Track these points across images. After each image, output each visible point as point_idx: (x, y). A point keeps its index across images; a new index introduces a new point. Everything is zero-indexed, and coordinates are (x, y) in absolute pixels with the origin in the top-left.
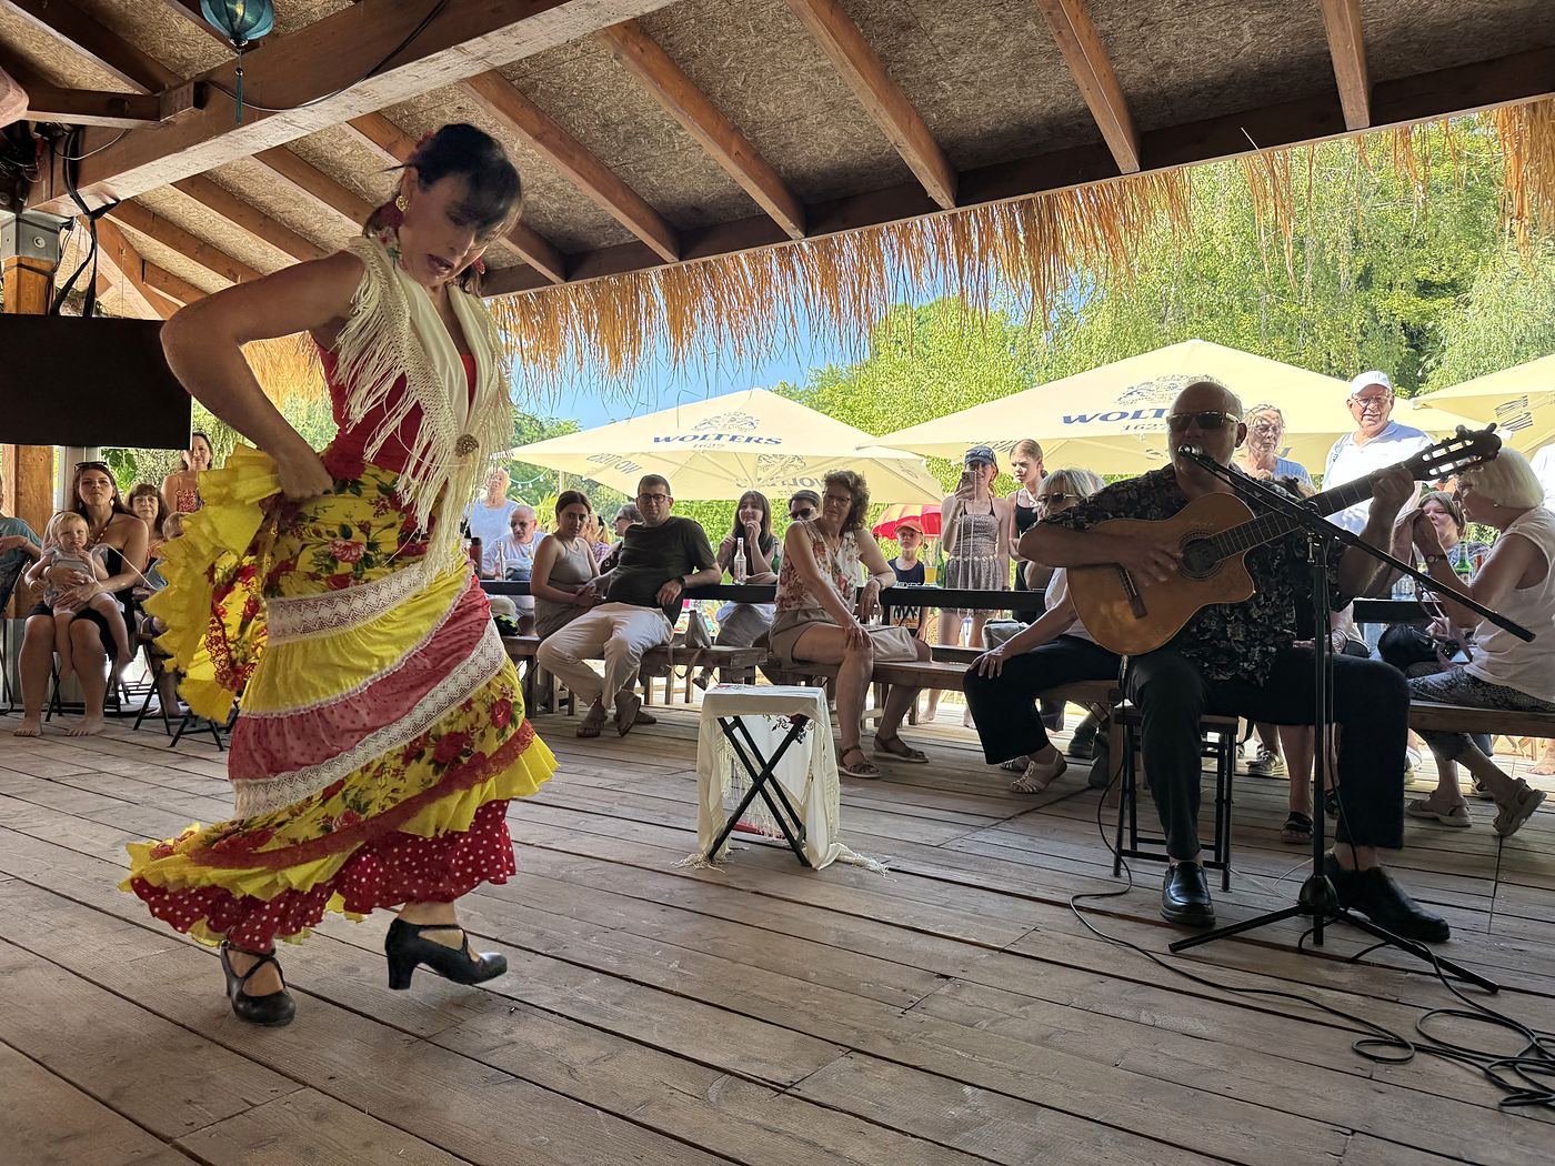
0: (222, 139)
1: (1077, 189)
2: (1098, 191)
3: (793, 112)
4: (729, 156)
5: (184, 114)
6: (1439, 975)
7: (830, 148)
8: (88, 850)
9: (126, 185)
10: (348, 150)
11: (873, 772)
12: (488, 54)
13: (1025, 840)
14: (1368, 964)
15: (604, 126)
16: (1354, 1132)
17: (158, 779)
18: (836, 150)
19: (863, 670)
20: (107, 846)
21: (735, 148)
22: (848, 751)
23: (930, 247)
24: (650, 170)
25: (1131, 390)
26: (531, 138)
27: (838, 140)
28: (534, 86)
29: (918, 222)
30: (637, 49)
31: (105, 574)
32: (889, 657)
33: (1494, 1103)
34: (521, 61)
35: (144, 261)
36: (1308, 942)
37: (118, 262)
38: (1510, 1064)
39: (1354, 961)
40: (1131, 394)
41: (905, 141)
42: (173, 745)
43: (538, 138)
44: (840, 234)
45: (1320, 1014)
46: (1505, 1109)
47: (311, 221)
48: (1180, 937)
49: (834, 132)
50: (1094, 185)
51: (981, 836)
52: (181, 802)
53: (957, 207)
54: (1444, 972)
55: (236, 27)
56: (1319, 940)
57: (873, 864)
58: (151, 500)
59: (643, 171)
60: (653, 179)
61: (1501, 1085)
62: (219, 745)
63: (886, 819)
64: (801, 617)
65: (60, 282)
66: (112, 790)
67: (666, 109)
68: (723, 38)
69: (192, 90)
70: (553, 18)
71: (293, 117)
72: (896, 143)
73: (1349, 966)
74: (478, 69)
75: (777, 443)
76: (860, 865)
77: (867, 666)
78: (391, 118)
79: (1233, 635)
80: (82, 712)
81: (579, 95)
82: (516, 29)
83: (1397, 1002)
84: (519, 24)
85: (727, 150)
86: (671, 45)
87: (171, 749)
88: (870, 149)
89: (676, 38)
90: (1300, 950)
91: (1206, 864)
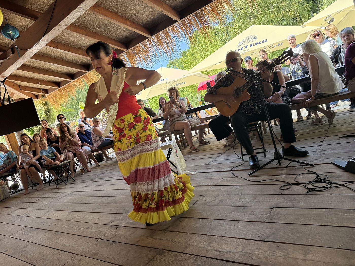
0: (21, 59)
1: (206, 7)
2: (210, 6)
3: (137, 11)
4: (128, 26)
5: (11, 56)
6: (301, 165)
7: (149, 16)
8: (40, 216)
9: (7, 73)
10: (49, 50)
11: (197, 150)
12: (65, 24)
13: (226, 157)
14: (290, 167)
15: (99, 27)
16: (274, 207)
17: (54, 196)
18: (150, 16)
19: (189, 129)
20: (43, 214)
21: (128, 23)
22: (191, 147)
23: (180, 29)
24: (113, 33)
25: (240, 43)
26: (84, 36)
27: (150, 13)
28: (81, 24)
29: (175, 25)
30: (98, 10)
31: (33, 156)
32: (194, 124)
33: (305, 193)
34: (76, 20)
35: (19, 86)
36: (278, 165)
37: (14, 88)
38: (310, 183)
39: (287, 167)
40: (240, 44)
41: (163, 10)
42: (57, 187)
43: (86, 35)
44: (159, 33)
45: (276, 182)
46: (307, 194)
47: (49, 67)
48: (252, 172)
49: (148, 12)
50: (209, 5)
51: (217, 159)
52: (58, 200)
53: (181, 19)
54: (302, 164)
55: (11, 37)
56: (280, 164)
57: (193, 173)
58: (38, 136)
59: (112, 34)
60: (114, 35)
61: (308, 189)
62: (65, 184)
63: (198, 161)
64: (174, 121)
65: (2, 98)
66: (45, 201)
67: (110, 20)
68: (115, 1)
69: (10, 50)
70: (75, 12)
71: (33, 50)
72: (161, 11)
73: (286, 168)
74: (65, 27)
75: (167, 79)
76: (190, 174)
77: (189, 128)
78: (55, 41)
79: (250, 105)
80: (39, 185)
81: (91, 23)
82: (68, 17)
83: (293, 174)
84: (68, 16)
85: (126, 24)
86: (105, 6)
87: (57, 188)
88: (157, 13)
89: (105, 5)
90: (276, 168)
91: (257, 153)
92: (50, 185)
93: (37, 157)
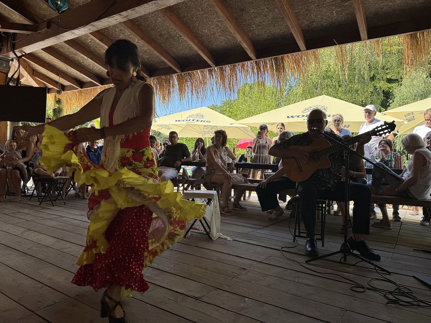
0: (54, 38)
1: (290, 55)
2: (295, 55)
3: (212, 32)
4: (195, 44)
5: (44, 30)
6: (375, 269)
7: (222, 42)
8: (15, 234)
9: (28, 49)
10: (90, 40)
11: (231, 214)
12: (127, 16)
13: (270, 232)
14: (358, 266)
15: (160, 35)
16: (347, 310)
17: (35, 214)
18: (224, 43)
19: (229, 185)
20: (20, 232)
21: (196, 42)
22: (225, 208)
23: (250, 70)
24: (173, 47)
25: (306, 109)
26: (140, 38)
27: (224, 40)
28: (141, 24)
29: (246, 63)
30: (169, 15)
31: (21, 157)
32: (236, 182)
33: (385, 303)
34: (137, 17)
35: (33, 70)
36: (343, 260)
37: (26, 71)
38: (391, 293)
39: (354, 265)
40: (306, 110)
41: (242, 41)
42: (40, 204)
43: (142, 38)
44: (225, 66)
45: (344, 280)
46: (387, 304)
47: (80, 60)
48: (309, 259)
49: (224, 38)
51: (259, 231)
52: (42, 221)
53: (257, 59)
54: (377, 268)
55: (58, 8)
56: (345, 260)
57: (229, 238)
59: (171, 48)
60: (174, 50)
61: (388, 298)
62: (53, 205)
63: (234, 226)
64: (213, 171)
65: (10, 75)
66: (22, 217)
67: (177, 31)
68: (193, 12)
69: (46, 24)
70: (145, 6)
71: (74, 32)
72: (240, 41)
73: (353, 267)
74: (125, 20)
75: (209, 122)
76: (225, 239)
77: (230, 185)
78: (102, 32)
79: (326, 177)
80: (15, 195)
81: (153, 27)
82: (135, 9)
83: (364, 276)
84: (136, 8)
85: (194, 43)
86: (178, 14)
87: (39, 206)
88: (233, 43)
89: (180, 12)
90: (340, 262)
92: (30, 200)
93: (26, 159)
